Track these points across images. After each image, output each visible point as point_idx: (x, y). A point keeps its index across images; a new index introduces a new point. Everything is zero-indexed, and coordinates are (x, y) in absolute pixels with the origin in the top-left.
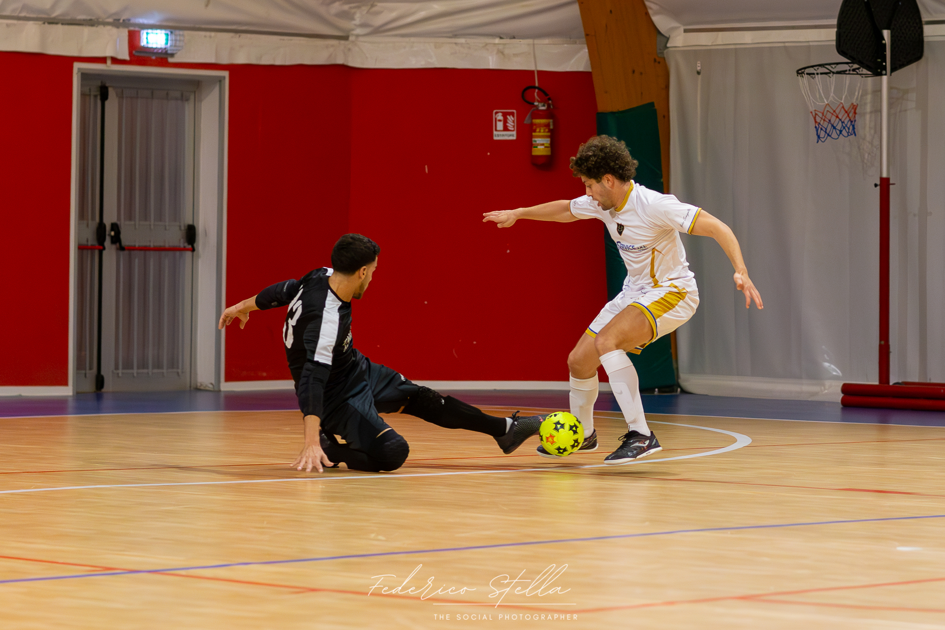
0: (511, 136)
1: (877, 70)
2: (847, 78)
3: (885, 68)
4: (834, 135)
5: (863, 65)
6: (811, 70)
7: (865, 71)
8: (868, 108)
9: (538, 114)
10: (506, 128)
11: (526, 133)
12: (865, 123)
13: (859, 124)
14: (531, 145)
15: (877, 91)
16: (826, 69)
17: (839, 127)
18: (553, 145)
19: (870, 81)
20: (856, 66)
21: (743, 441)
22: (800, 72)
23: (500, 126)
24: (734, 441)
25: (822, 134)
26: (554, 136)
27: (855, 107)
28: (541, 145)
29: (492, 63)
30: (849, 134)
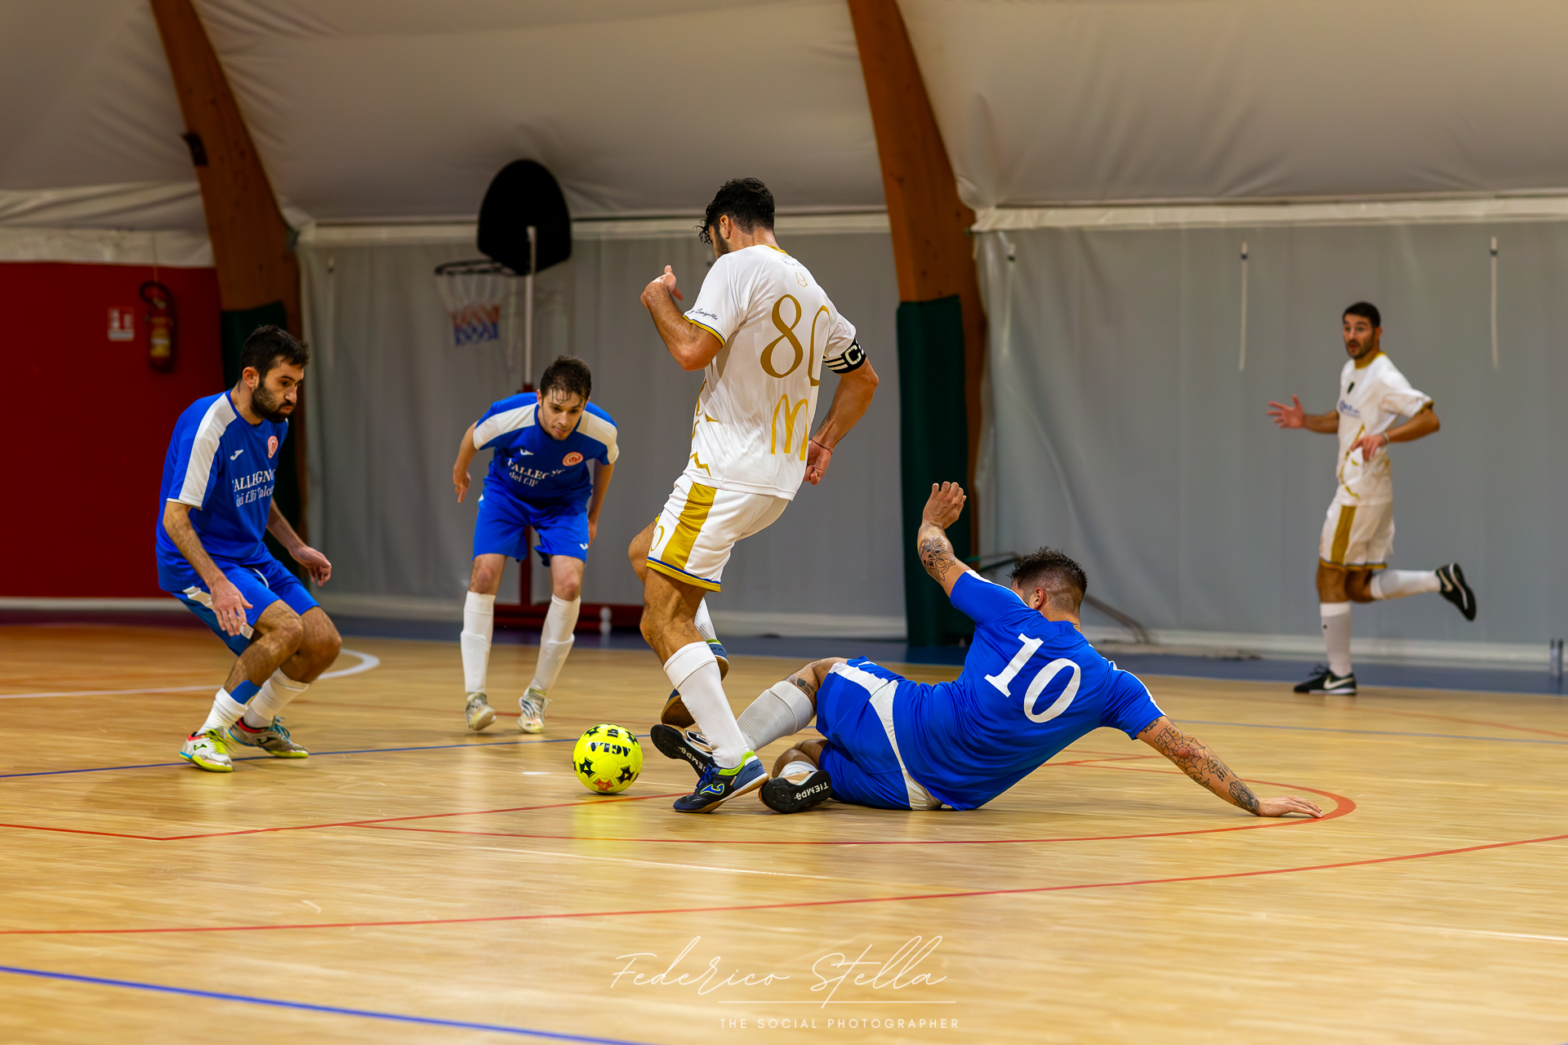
0: (128, 335)
1: (521, 270)
2: (489, 278)
3: (529, 267)
4: (475, 337)
5: (507, 263)
6: (451, 269)
7: (507, 270)
8: (512, 310)
9: (155, 312)
10: (122, 327)
11: (144, 332)
12: (508, 326)
13: (502, 324)
14: (150, 346)
15: (521, 293)
16: (468, 267)
17: (480, 329)
18: (173, 347)
19: (514, 282)
20: (498, 265)
21: (370, 662)
22: (439, 271)
23: (116, 324)
24: (359, 661)
25: (462, 337)
26: (173, 335)
27: (496, 309)
28: (160, 345)
29: (108, 256)
30: (490, 337)
